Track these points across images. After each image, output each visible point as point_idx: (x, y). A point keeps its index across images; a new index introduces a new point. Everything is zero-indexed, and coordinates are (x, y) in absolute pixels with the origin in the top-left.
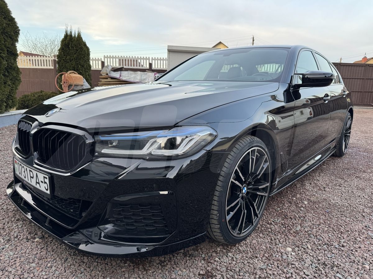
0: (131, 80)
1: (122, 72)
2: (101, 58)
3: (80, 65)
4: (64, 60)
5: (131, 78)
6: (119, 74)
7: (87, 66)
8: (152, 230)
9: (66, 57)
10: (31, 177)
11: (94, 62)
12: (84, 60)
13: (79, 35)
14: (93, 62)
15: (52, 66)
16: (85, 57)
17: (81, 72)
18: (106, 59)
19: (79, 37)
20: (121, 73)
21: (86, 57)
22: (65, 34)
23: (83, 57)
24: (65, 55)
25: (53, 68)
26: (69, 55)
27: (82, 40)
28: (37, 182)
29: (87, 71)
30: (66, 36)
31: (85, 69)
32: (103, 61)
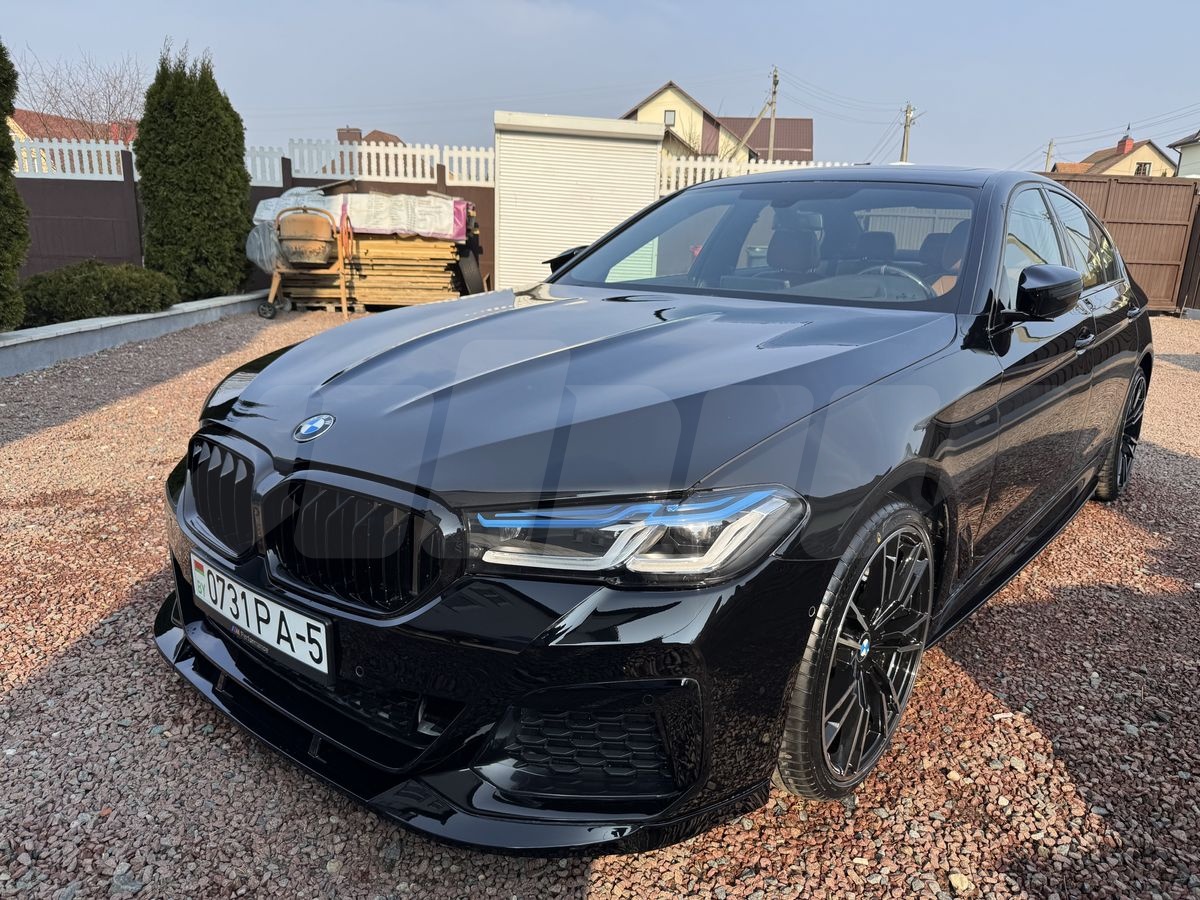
0: (381, 227)
1: (350, 195)
6: (341, 203)
7: (234, 177)
10: (259, 619)
11: (258, 161)
12: (225, 156)
13: (207, 73)
14: (253, 160)
15: (120, 173)
16: (227, 146)
17: (218, 196)
18: (297, 152)
19: (206, 81)
20: (345, 200)
21: (233, 147)
22: (160, 68)
23: (223, 148)
24: (160, 141)
25: (121, 178)
26: (175, 142)
27: (217, 89)
28: (280, 637)
29: (236, 194)
30: (163, 75)
31: (230, 188)
32: (287, 156)
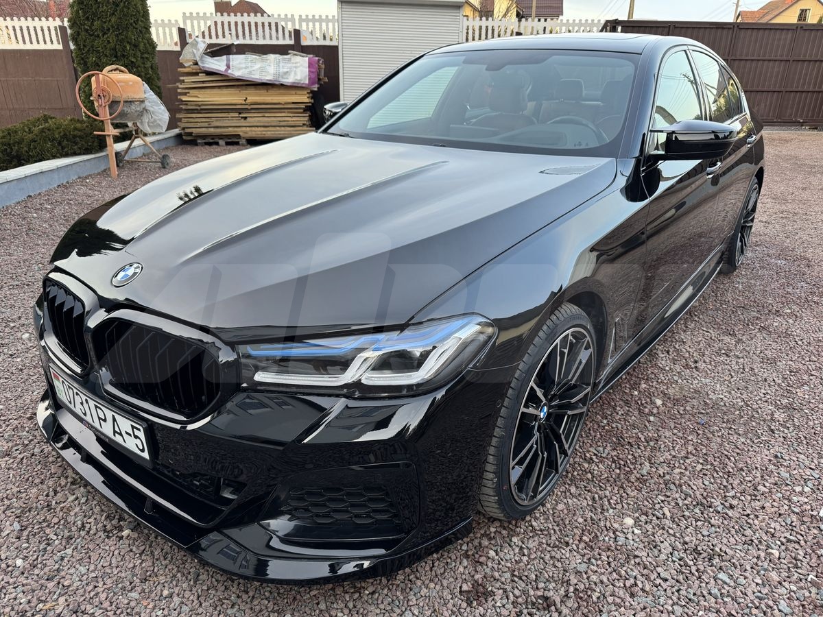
0: (253, 76)
1: (231, 56)
2: (176, 21)
3: (128, 42)
4: (87, 30)
5: (253, 73)
6: (225, 62)
8: (369, 524)
9: (92, 24)
10: (100, 419)
11: (160, 29)
12: (137, 29)
14: (157, 30)
15: (59, 43)
16: (138, 20)
17: (133, 60)
18: (188, 22)
20: (228, 60)
21: (142, 21)
23: (134, 21)
25: (60, 47)
26: (98, 18)
28: (115, 432)
31: (142, 53)
32: (182, 26)
